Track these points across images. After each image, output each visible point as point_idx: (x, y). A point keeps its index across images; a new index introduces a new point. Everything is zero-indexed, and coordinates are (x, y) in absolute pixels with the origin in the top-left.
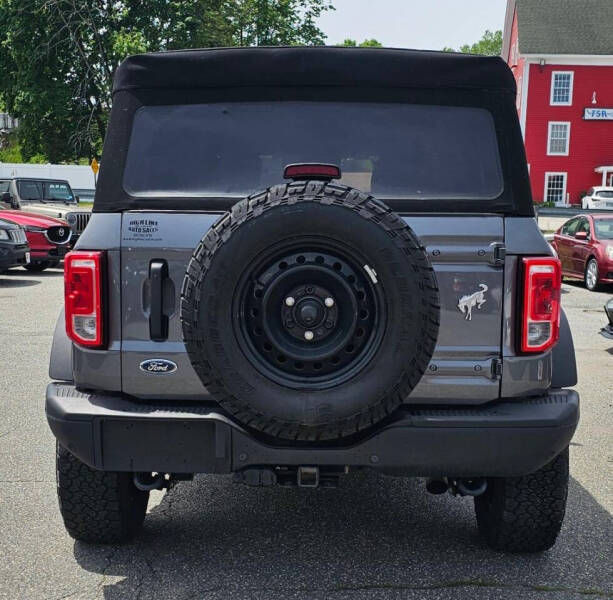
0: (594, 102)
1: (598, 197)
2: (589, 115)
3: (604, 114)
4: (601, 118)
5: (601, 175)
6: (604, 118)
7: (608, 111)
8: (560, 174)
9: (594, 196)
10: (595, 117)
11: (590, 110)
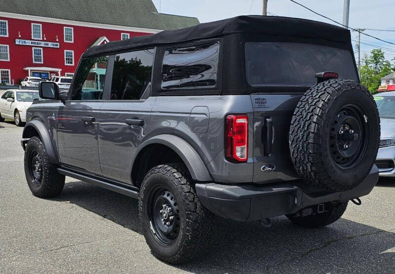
0: (20, 36)
1: (31, 82)
2: (18, 42)
3: (25, 42)
4: (23, 44)
5: (28, 71)
6: (25, 44)
7: (27, 41)
8: (6, 70)
9: (28, 81)
10: (21, 44)
11: (18, 40)
